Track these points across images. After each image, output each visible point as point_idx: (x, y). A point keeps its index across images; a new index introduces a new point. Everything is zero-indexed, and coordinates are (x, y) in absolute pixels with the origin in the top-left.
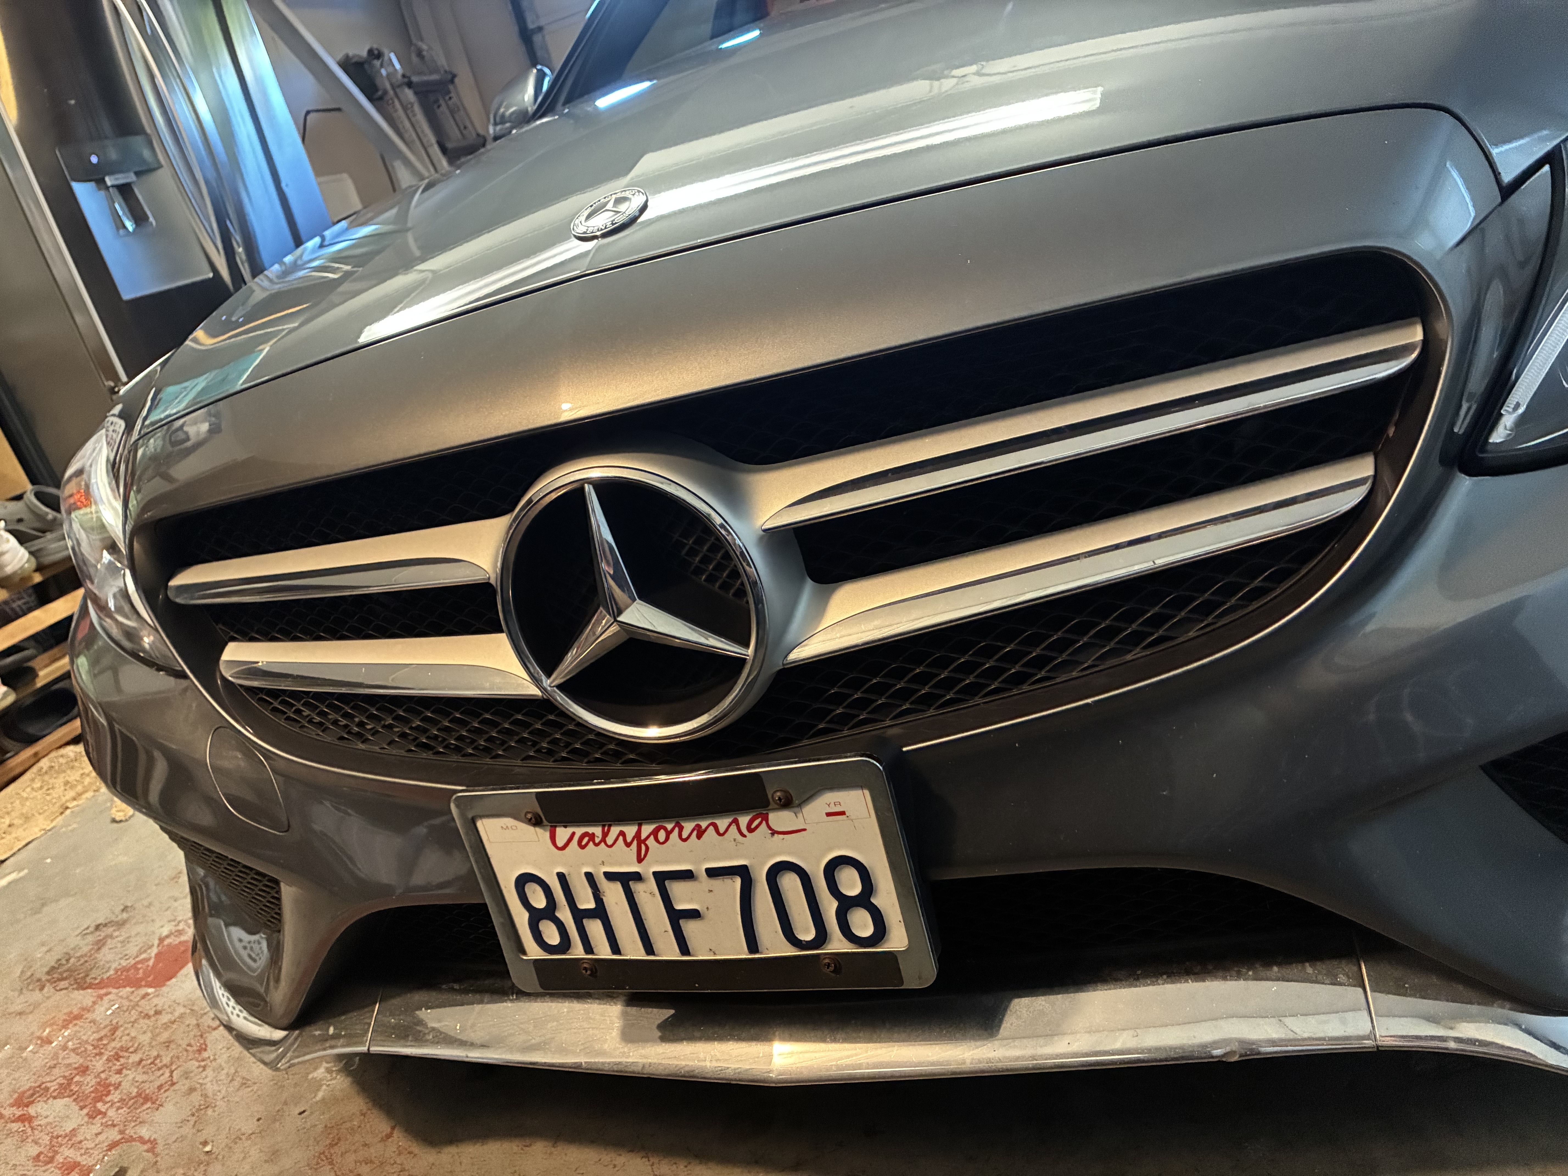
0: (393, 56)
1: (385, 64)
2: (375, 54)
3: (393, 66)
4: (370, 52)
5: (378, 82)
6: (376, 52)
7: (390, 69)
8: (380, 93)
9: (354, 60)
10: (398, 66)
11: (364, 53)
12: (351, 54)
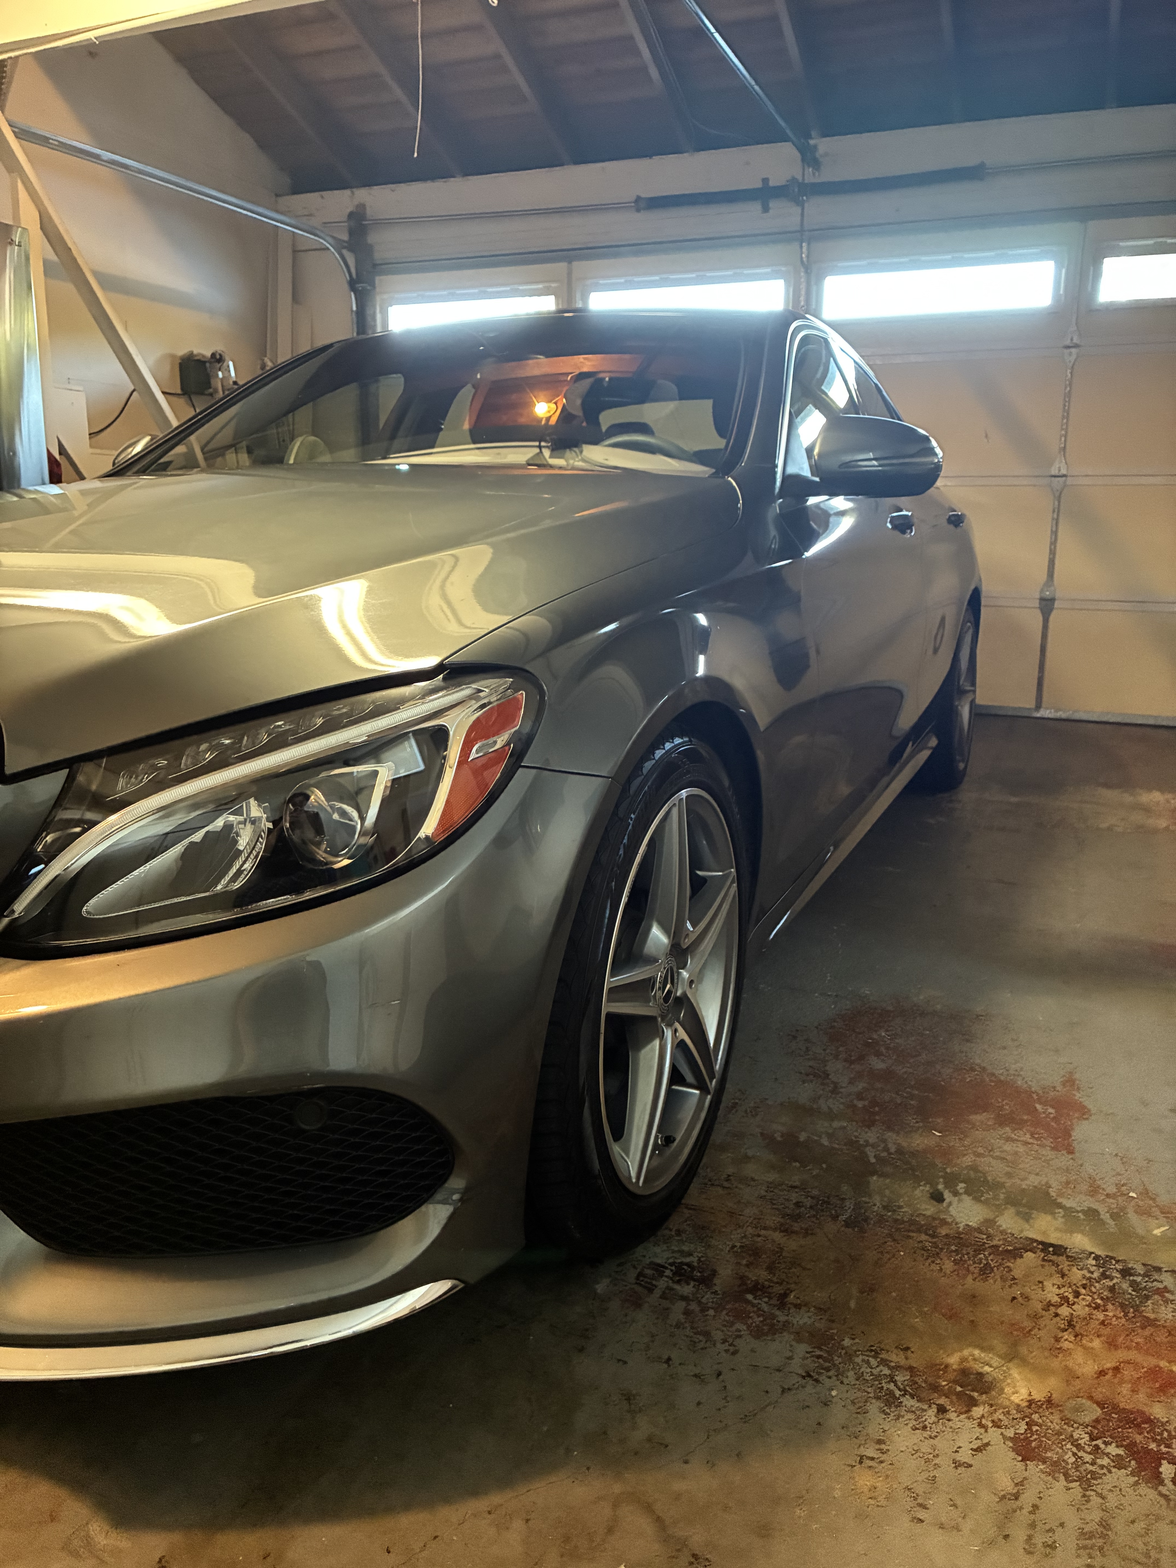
0: (231, 364)
1: (223, 369)
2: (218, 359)
3: (229, 371)
4: (213, 355)
5: (213, 382)
6: (218, 357)
7: (226, 374)
8: (211, 390)
9: (196, 358)
10: (233, 374)
11: (208, 354)
12: (195, 352)
